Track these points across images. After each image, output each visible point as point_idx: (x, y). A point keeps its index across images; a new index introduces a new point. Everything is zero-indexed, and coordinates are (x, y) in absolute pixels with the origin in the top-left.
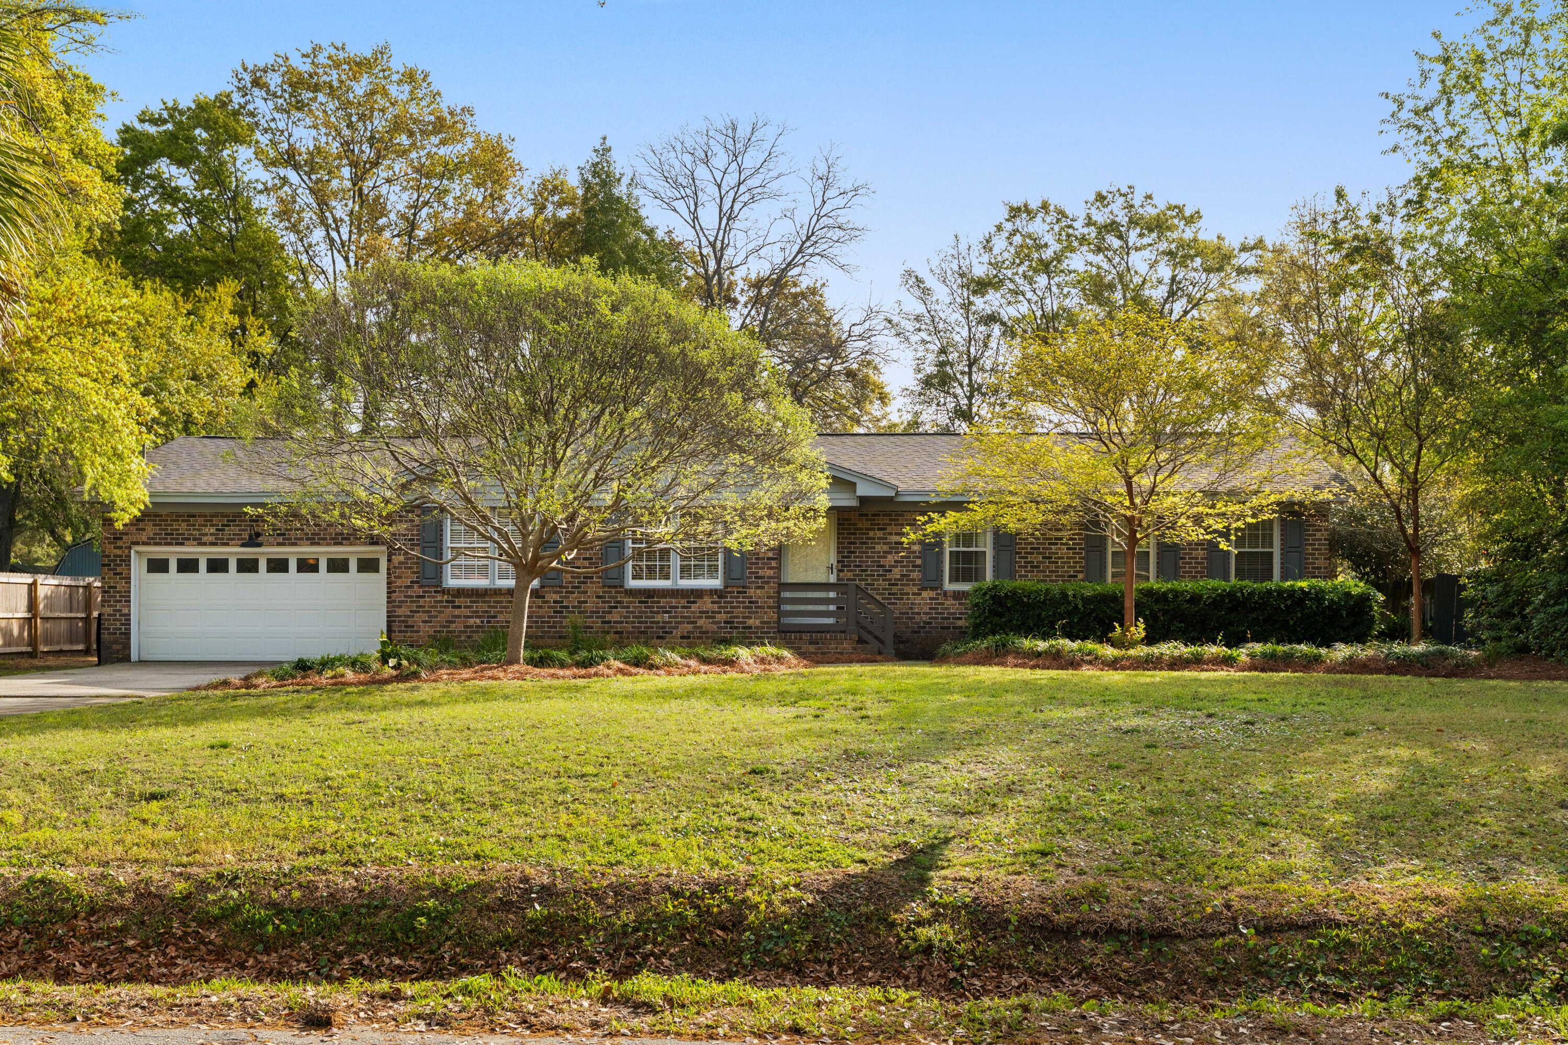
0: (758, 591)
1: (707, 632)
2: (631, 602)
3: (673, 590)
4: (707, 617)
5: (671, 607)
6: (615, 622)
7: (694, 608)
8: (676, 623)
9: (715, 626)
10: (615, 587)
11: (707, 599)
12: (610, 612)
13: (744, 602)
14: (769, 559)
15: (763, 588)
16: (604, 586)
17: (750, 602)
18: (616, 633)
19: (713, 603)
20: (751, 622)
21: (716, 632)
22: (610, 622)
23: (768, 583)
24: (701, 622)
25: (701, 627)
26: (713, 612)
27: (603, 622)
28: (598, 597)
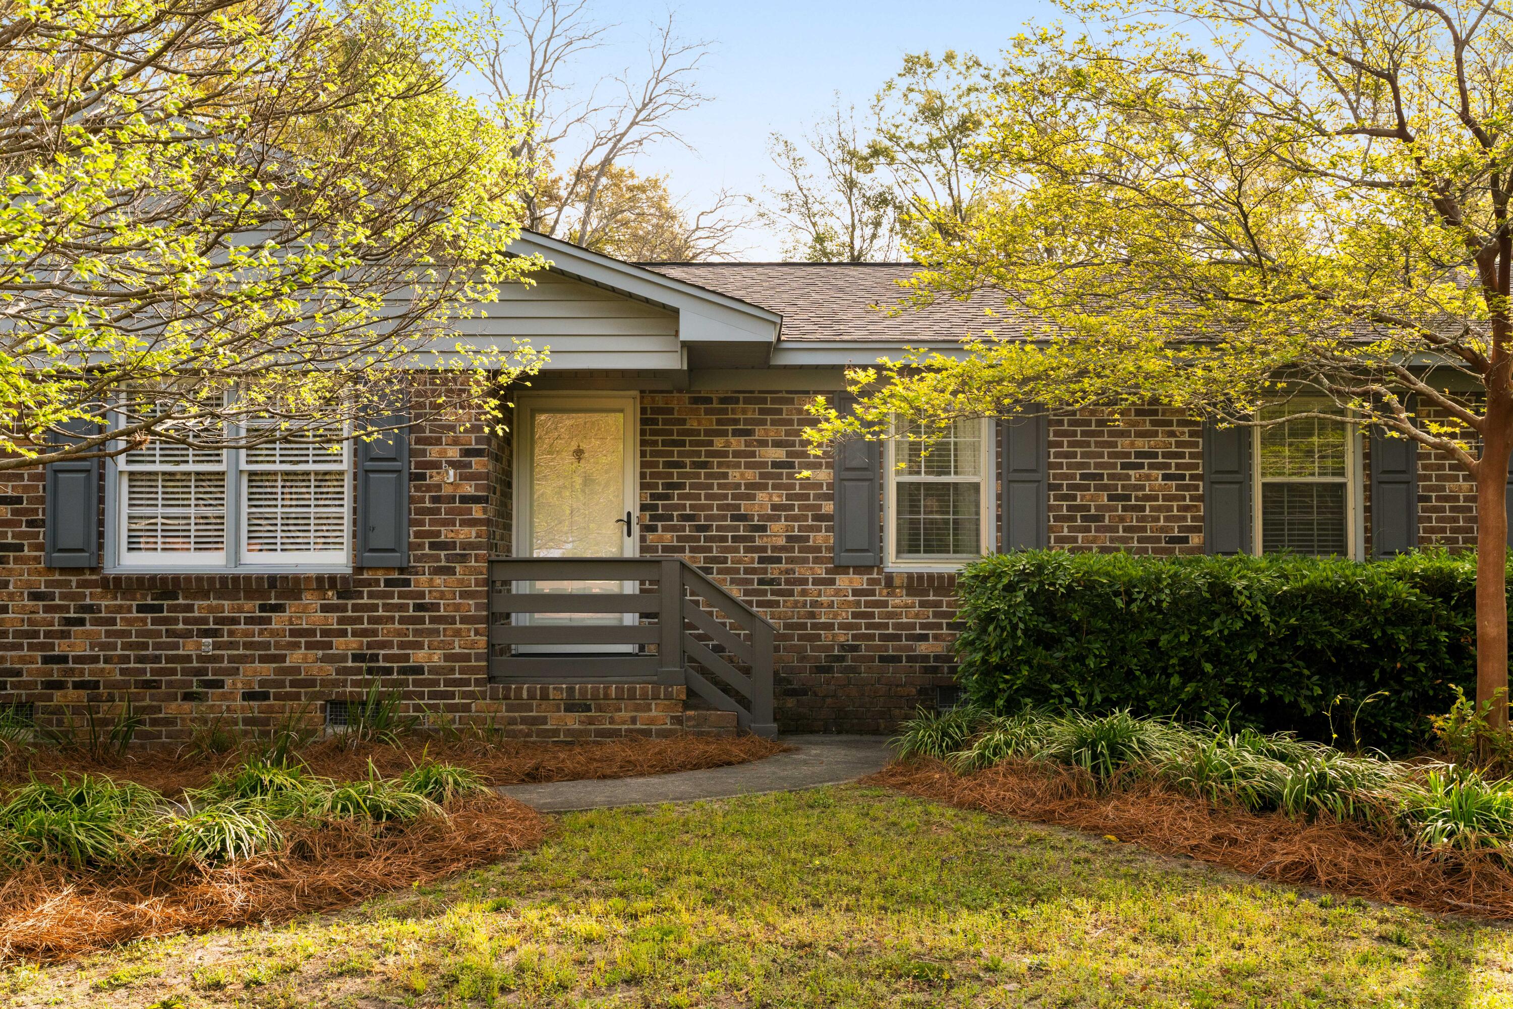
0: (438, 580)
1: (311, 683)
2: (119, 609)
3: (223, 579)
4: (309, 646)
5: (219, 621)
6: (78, 659)
7: (278, 621)
8: (232, 659)
9: (330, 669)
10: (78, 571)
11: (311, 600)
12: (65, 635)
13: (402, 607)
14: (465, 499)
15: (450, 571)
16: (50, 569)
17: (419, 607)
18: (77, 686)
19: (325, 609)
20: (419, 657)
21: (335, 683)
22: (63, 659)
23: (463, 558)
24: (294, 658)
25: (297, 670)
26: (325, 633)
27: (47, 660)
28: (35, 596)
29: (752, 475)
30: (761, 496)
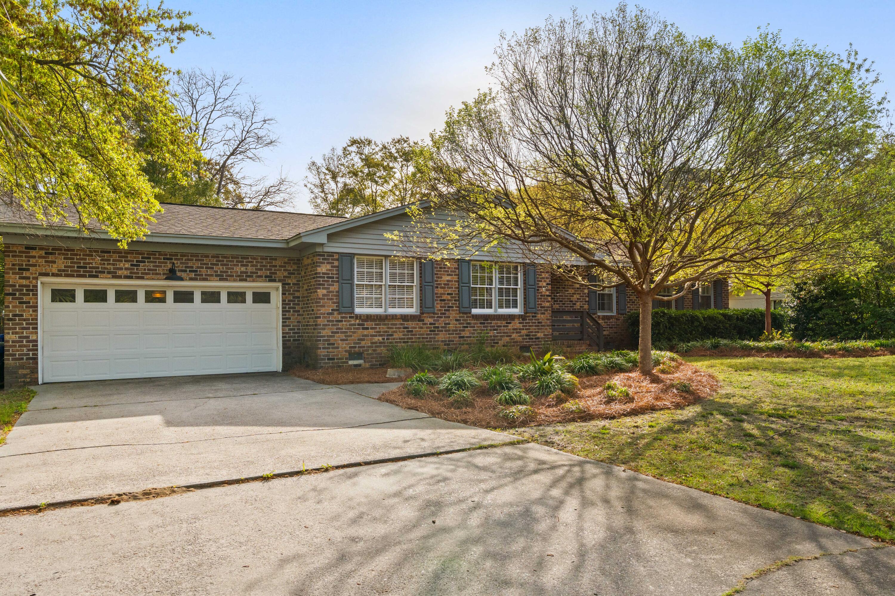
0: (542, 316)
1: (517, 342)
2: (476, 324)
3: (494, 315)
4: (517, 333)
5: (498, 326)
6: (467, 337)
7: (510, 326)
8: (501, 336)
9: (521, 338)
10: (466, 313)
11: (517, 321)
12: (464, 331)
13: (535, 323)
14: (547, 296)
15: (544, 314)
16: (460, 313)
17: (539, 323)
18: (467, 344)
19: (520, 323)
20: (539, 335)
21: (522, 342)
22: (463, 337)
23: (547, 310)
24: (514, 336)
25: (514, 339)
26: (520, 329)
27: (460, 337)
28: (457, 320)
29: (573, 291)
30: (575, 296)
